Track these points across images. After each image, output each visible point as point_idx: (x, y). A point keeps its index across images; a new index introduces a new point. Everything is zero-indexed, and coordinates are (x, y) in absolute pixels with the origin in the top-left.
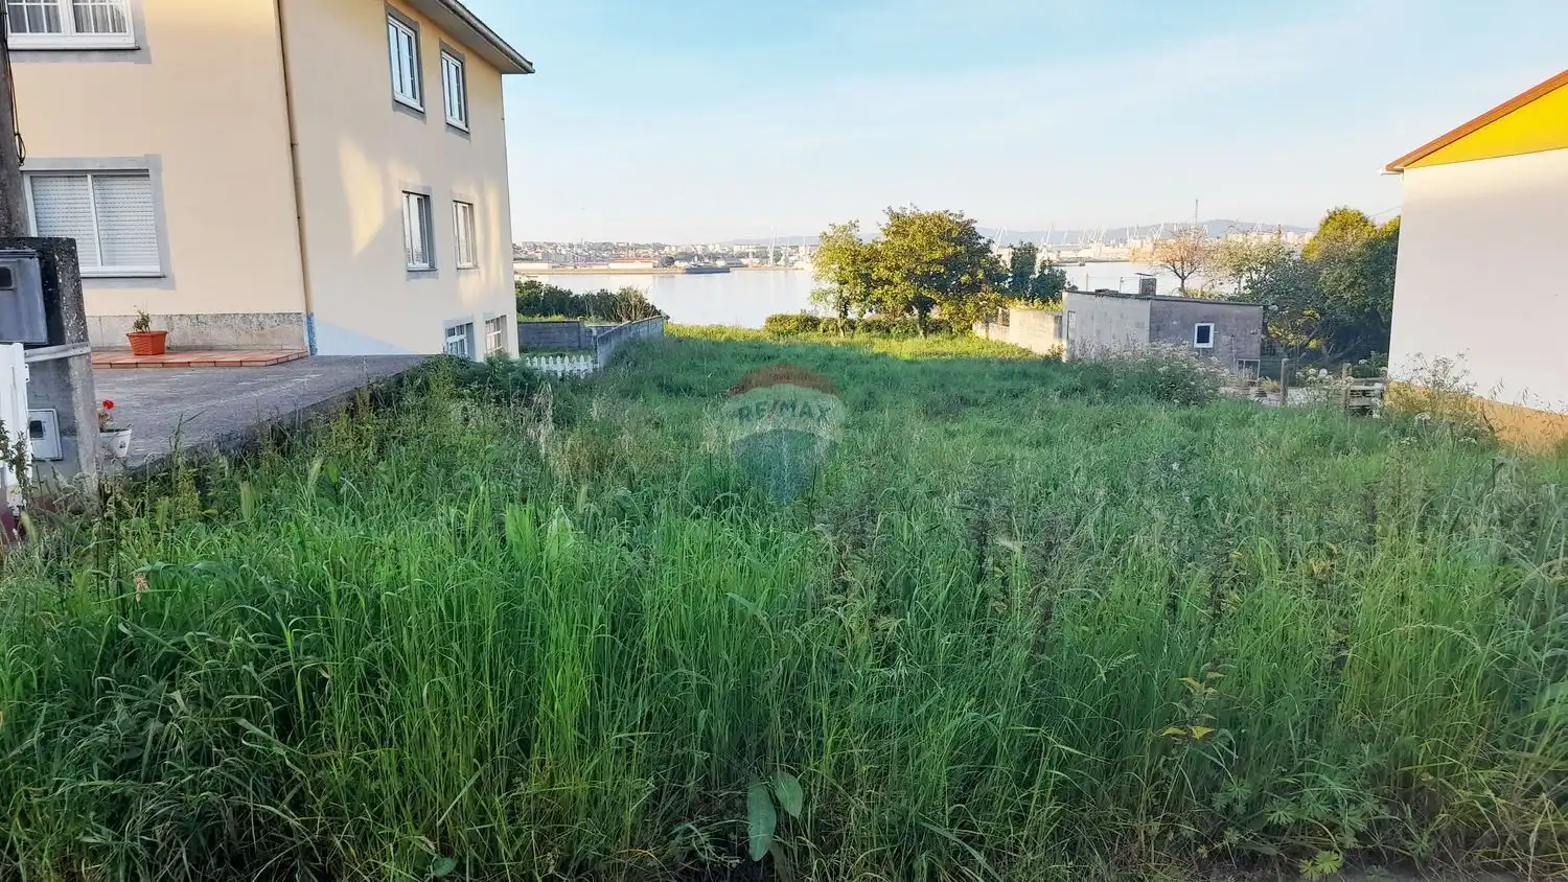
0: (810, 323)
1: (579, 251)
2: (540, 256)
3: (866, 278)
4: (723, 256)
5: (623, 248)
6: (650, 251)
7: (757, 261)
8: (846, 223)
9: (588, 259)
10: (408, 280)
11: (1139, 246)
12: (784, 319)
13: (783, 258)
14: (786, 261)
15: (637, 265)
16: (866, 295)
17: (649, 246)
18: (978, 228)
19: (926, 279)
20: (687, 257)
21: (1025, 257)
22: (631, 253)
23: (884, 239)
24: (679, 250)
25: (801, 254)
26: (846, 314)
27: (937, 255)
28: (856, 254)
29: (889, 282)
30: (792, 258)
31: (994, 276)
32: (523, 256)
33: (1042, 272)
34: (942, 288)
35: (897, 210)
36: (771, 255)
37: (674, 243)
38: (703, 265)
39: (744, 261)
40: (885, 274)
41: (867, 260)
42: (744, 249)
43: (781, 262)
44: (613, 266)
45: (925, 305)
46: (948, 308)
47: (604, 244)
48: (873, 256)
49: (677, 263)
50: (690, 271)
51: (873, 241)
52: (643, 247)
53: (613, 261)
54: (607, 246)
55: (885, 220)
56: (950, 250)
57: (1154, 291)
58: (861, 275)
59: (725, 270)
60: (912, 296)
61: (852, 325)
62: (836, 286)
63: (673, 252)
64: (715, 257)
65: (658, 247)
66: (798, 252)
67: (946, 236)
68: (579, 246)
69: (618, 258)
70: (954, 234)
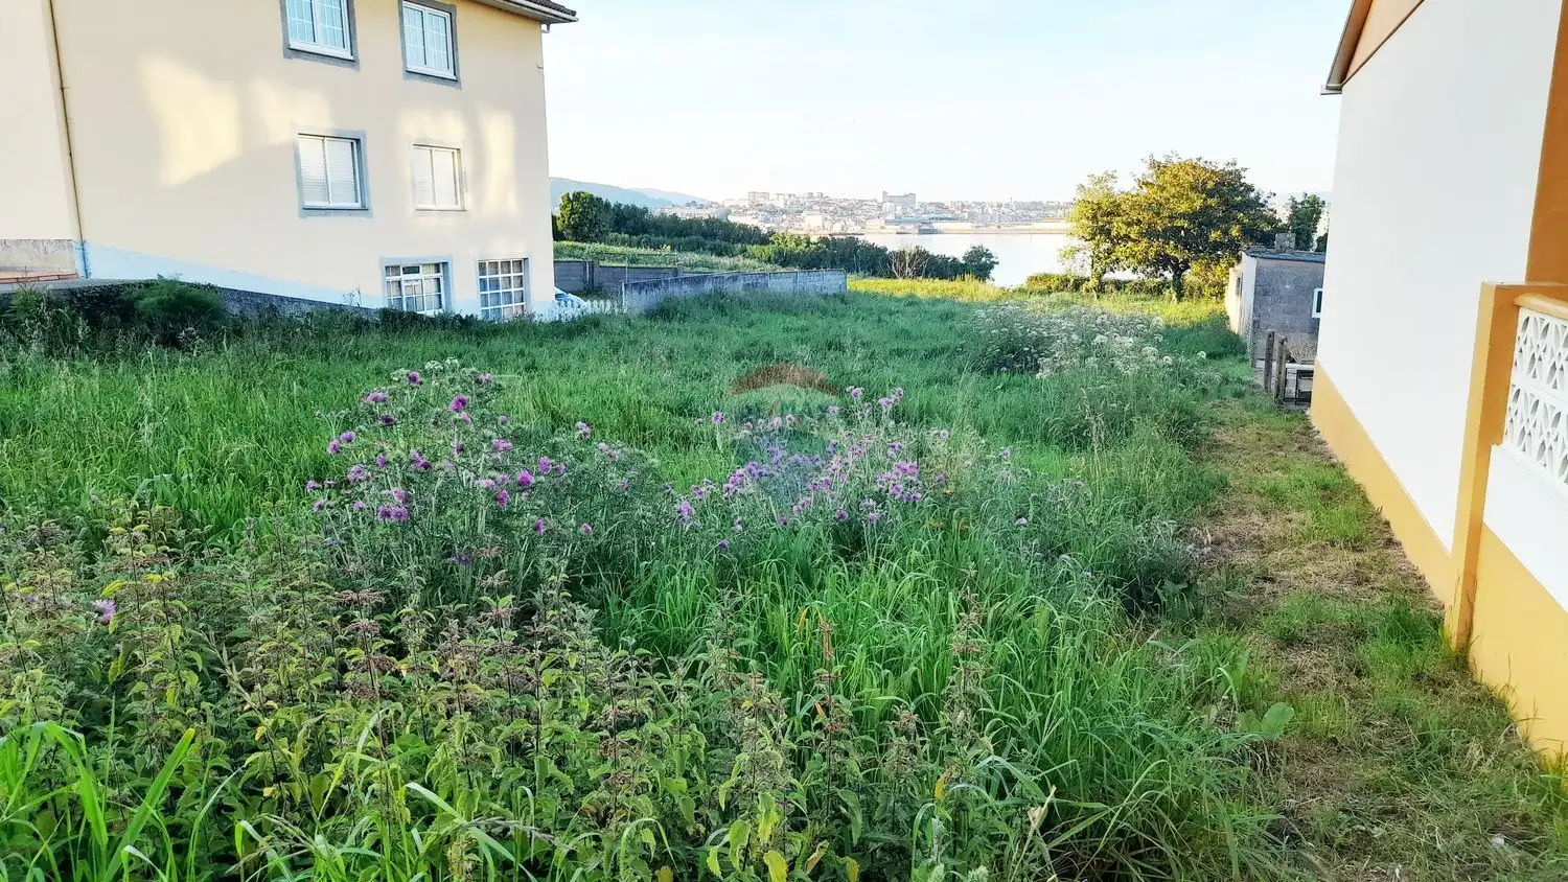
1: (1006, 210)
2: (966, 215)
5: (1053, 208)
9: (1015, 219)
12: (1045, 278)
19: (1171, 233)
27: (1184, 208)
32: (950, 216)
44: (1037, 226)
45: (1180, 265)
47: (1034, 203)
51: (1128, 194)
53: (1037, 221)
54: (1036, 206)
56: (1200, 203)
68: (1007, 205)
69: (1046, 218)
70: (1210, 185)
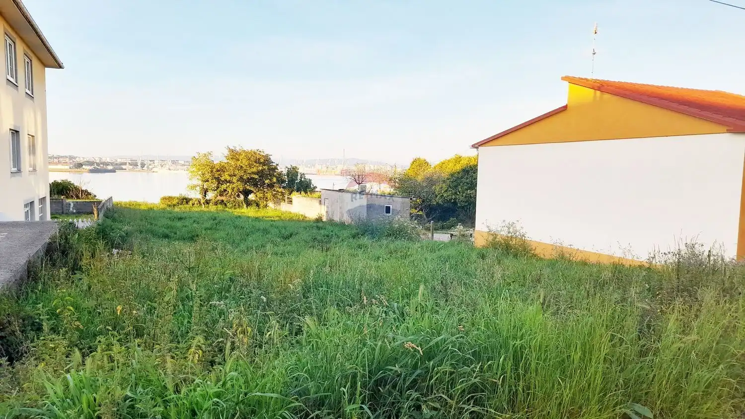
0: (187, 200)
3: (218, 180)
4: (112, 164)
6: (67, 160)
7: (131, 167)
8: (205, 152)
10: (11, 177)
11: (320, 168)
12: (170, 198)
13: (146, 166)
14: (148, 167)
15: (60, 167)
16: (218, 188)
17: (66, 157)
18: (273, 159)
20: (90, 163)
21: (293, 173)
22: (56, 160)
23: (226, 161)
24: (85, 160)
25: (156, 164)
26: (205, 196)
27: (254, 170)
28: (212, 168)
29: (229, 182)
30: (150, 167)
31: (281, 181)
33: (301, 180)
34: (255, 185)
35: (232, 148)
36: (139, 164)
37: (82, 156)
38: (99, 168)
39: (124, 167)
40: (228, 178)
41: (218, 171)
42: (123, 161)
43: (145, 168)
45: (246, 193)
46: (260, 195)
48: (222, 170)
49: (84, 166)
50: (92, 171)
51: (220, 162)
52: (62, 157)
55: (226, 152)
56: (260, 168)
57: (365, 190)
58: (215, 178)
59: (113, 171)
60: (242, 189)
61: (207, 202)
62: (200, 183)
63: (81, 160)
64: (107, 164)
65: (71, 158)
66: (154, 163)
67: (258, 161)
70: (262, 160)
